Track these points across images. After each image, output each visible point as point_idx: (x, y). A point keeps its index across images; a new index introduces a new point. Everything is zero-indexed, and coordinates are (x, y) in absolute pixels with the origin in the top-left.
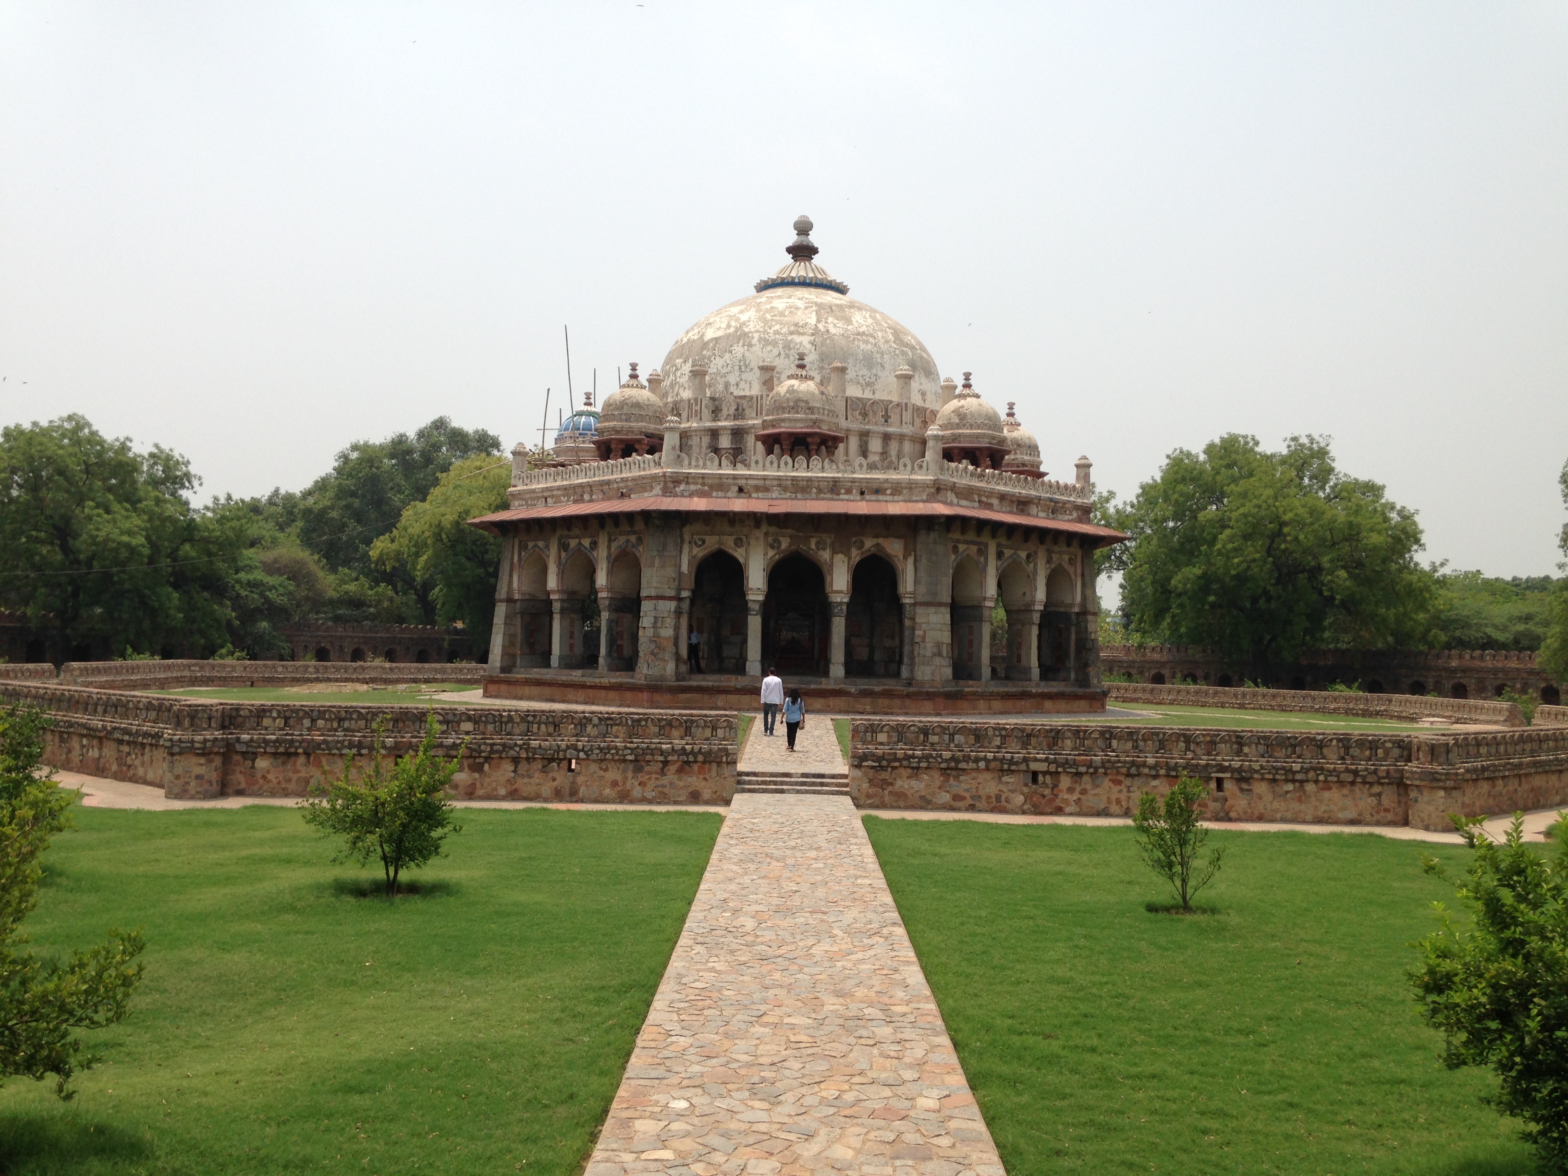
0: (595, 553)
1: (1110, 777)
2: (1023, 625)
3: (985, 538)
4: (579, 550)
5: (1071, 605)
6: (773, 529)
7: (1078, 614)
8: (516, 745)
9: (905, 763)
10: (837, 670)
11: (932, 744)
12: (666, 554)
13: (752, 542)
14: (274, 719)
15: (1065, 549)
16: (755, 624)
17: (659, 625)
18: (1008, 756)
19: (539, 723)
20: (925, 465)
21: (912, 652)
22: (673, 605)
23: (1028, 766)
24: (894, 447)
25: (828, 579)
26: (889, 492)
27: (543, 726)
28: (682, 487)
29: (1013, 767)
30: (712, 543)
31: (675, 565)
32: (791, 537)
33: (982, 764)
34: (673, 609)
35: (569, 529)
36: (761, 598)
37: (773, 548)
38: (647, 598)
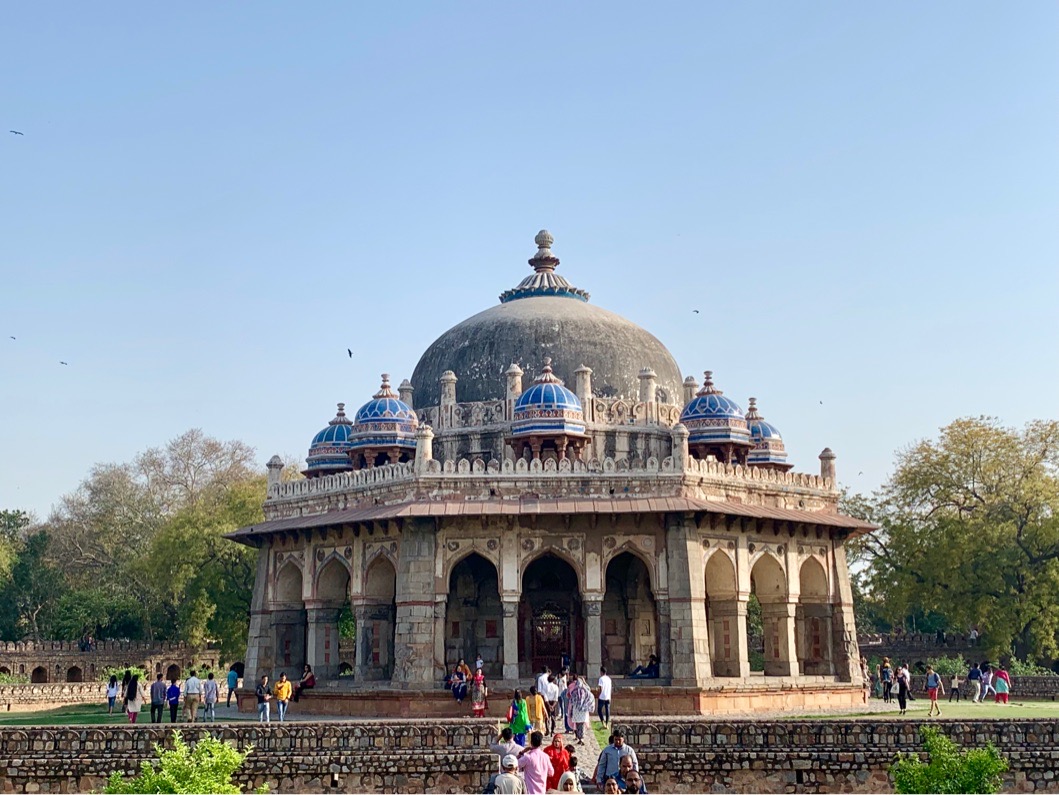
0: (350, 561)
1: (874, 773)
2: (779, 619)
3: (735, 532)
4: (334, 558)
5: (826, 597)
6: (525, 530)
7: (832, 606)
8: (279, 761)
9: (669, 766)
11: (695, 745)
12: (420, 559)
13: (505, 543)
14: (45, 742)
15: (815, 540)
16: (510, 626)
17: (415, 630)
18: (771, 755)
19: (301, 738)
20: (672, 462)
21: (669, 649)
22: (429, 610)
23: (791, 764)
24: (640, 444)
25: (581, 578)
26: (637, 490)
27: (306, 741)
28: (435, 492)
29: (777, 767)
30: (466, 546)
31: (430, 571)
32: (543, 537)
33: (746, 764)
34: (428, 615)
35: (324, 538)
36: (516, 599)
37: (525, 548)
38: (405, 603)
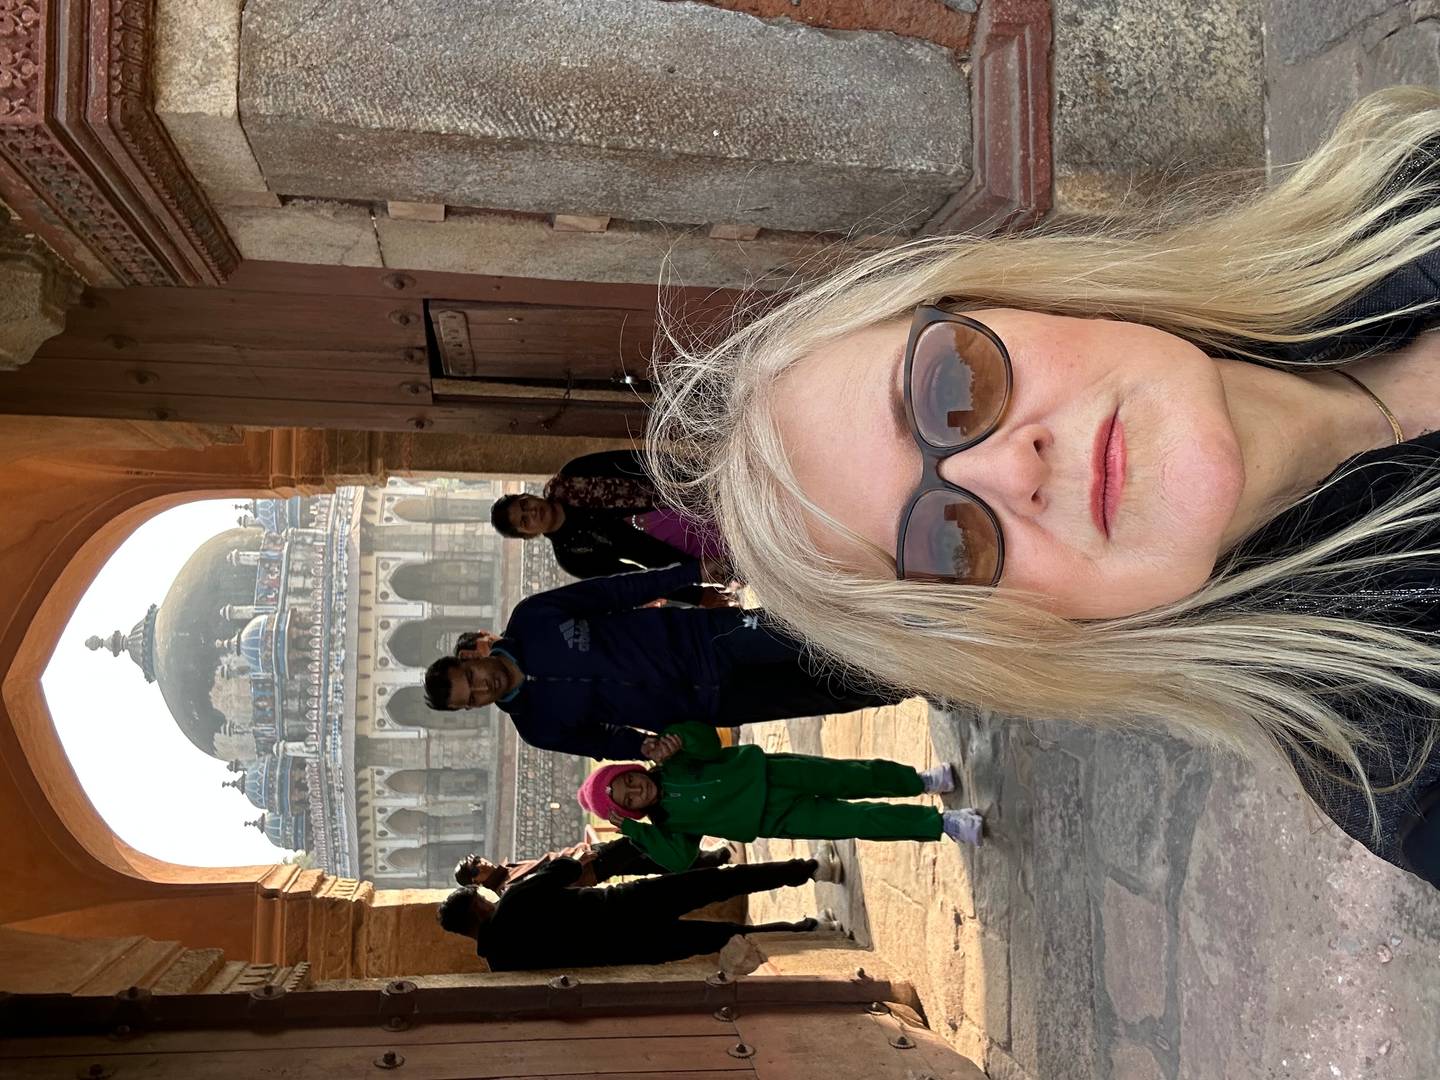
0: (389, 809)
4: (386, 822)
6: (371, 664)
10: (486, 611)
11: (539, 551)
12: (391, 750)
13: (380, 681)
17: (449, 753)
19: (526, 832)
22: (434, 744)
25: (412, 619)
27: (528, 830)
30: (381, 713)
31: (401, 742)
32: (377, 650)
34: (437, 743)
35: (368, 832)
37: (385, 665)
38: (428, 764)
